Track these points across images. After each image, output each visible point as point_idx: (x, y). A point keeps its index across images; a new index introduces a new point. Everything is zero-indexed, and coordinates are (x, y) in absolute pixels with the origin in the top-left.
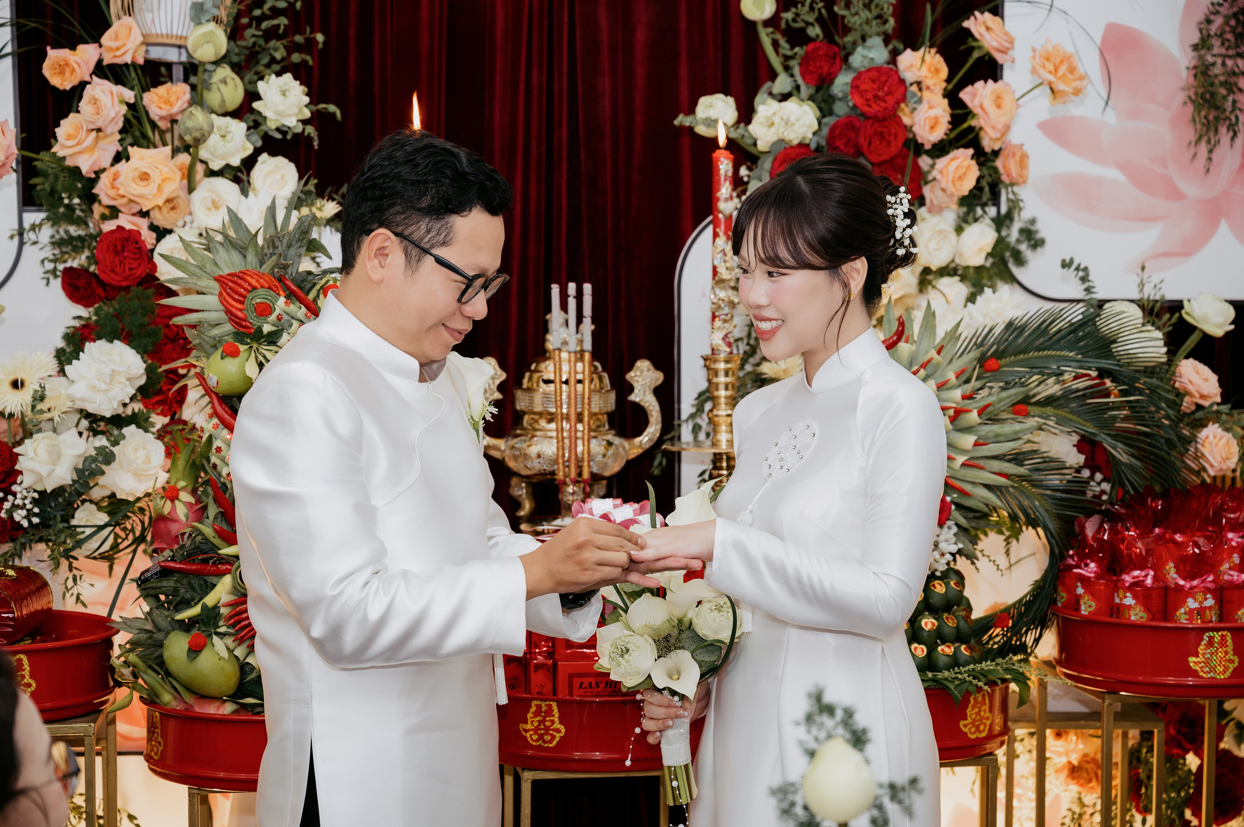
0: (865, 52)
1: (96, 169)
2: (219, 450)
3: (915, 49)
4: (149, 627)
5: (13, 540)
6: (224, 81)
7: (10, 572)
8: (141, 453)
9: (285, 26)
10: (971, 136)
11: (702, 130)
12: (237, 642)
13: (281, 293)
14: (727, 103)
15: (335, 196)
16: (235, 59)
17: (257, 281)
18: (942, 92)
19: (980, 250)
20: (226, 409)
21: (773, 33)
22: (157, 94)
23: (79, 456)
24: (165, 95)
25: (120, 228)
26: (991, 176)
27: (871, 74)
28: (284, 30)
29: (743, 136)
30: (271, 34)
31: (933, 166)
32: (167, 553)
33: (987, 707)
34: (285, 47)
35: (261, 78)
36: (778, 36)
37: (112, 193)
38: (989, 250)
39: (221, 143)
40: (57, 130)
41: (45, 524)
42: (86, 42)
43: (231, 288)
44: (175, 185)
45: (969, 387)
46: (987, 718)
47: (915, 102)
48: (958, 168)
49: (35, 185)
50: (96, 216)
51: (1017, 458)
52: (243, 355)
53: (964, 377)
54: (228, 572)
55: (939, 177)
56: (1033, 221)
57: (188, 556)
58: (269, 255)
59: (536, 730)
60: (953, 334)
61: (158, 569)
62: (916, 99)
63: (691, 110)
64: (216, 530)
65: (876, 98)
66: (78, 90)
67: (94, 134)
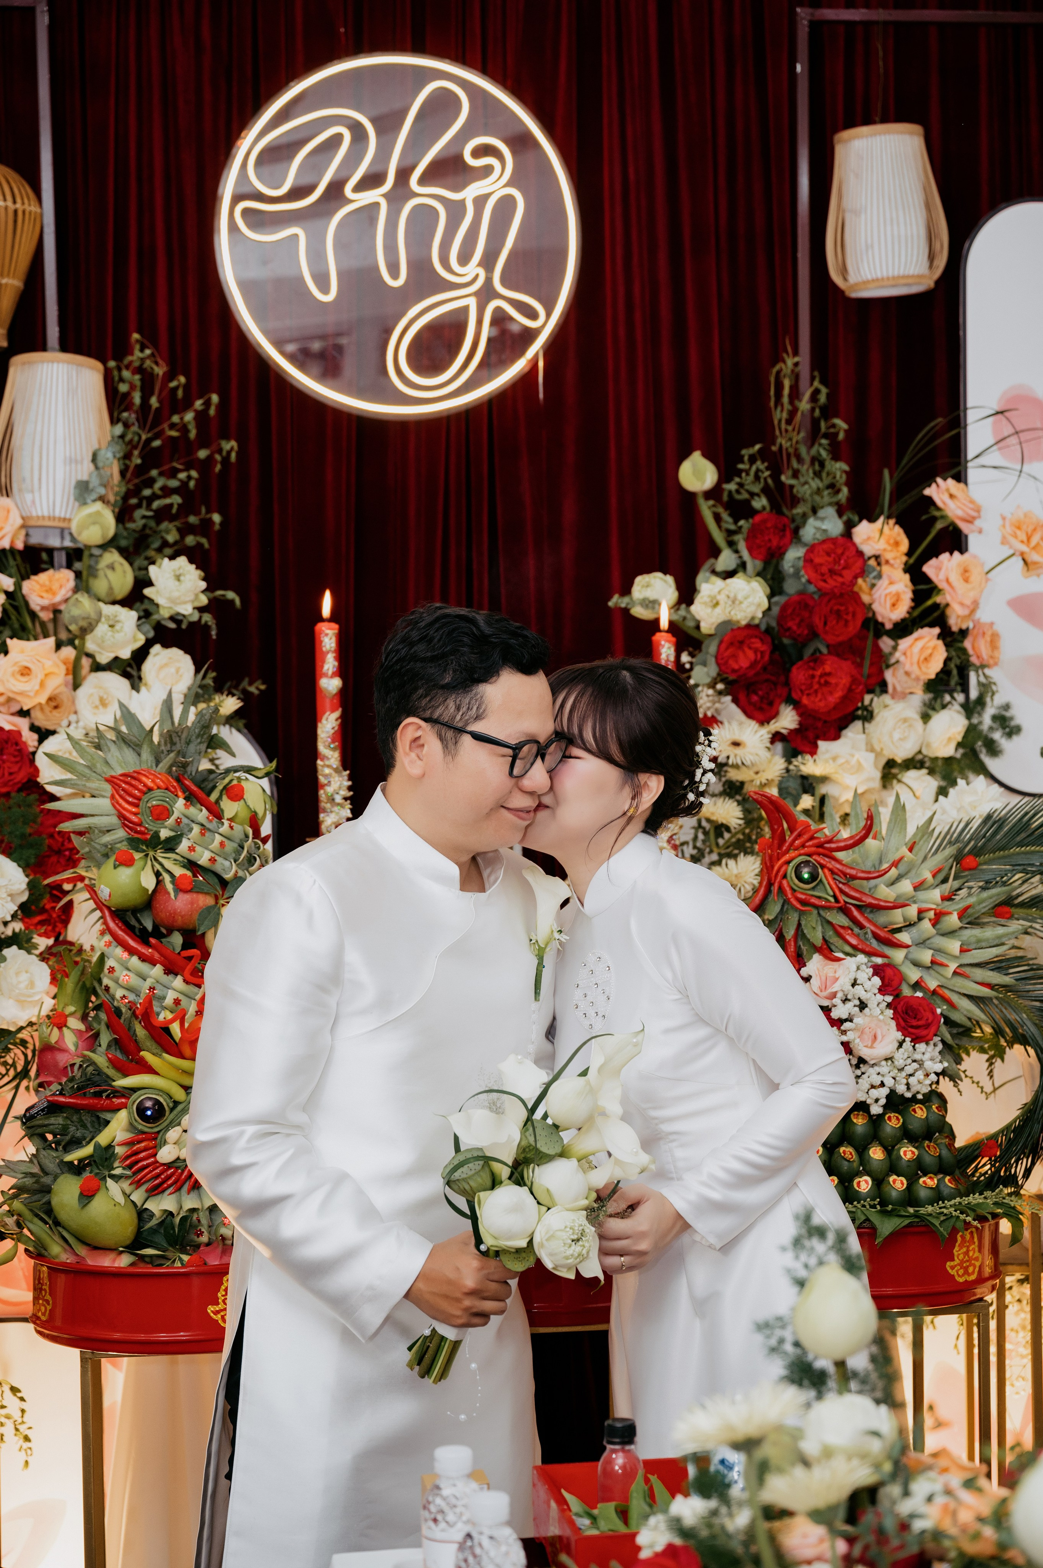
0: (818, 524)
2: (112, 970)
3: (872, 519)
4: (36, 1170)
6: (112, 567)
8: (24, 977)
9: (179, 505)
10: (936, 614)
11: (638, 612)
12: (133, 1186)
13: (180, 794)
14: (665, 581)
15: (235, 692)
16: (123, 543)
17: (153, 781)
18: (902, 566)
19: (950, 739)
20: (120, 925)
21: (714, 506)
22: (37, 582)
24: (47, 583)
26: (959, 658)
27: (825, 546)
28: (178, 510)
29: (684, 618)
30: (163, 515)
31: (895, 648)
32: (55, 1087)
33: (975, 1246)
34: (179, 530)
35: (153, 563)
36: (720, 510)
38: (960, 739)
39: (110, 633)
43: (123, 790)
44: (58, 680)
45: (947, 888)
46: (977, 1259)
47: (874, 578)
48: (923, 649)
51: (1000, 965)
52: (138, 864)
53: (940, 877)
54: (124, 1106)
55: (902, 659)
56: (1007, 707)
57: (79, 1089)
58: (166, 752)
60: (926, 829)
61: (45, 1104)
62: (875, 574)
63: (626, 590)
64: (110, 1060)
65: (832, 572)
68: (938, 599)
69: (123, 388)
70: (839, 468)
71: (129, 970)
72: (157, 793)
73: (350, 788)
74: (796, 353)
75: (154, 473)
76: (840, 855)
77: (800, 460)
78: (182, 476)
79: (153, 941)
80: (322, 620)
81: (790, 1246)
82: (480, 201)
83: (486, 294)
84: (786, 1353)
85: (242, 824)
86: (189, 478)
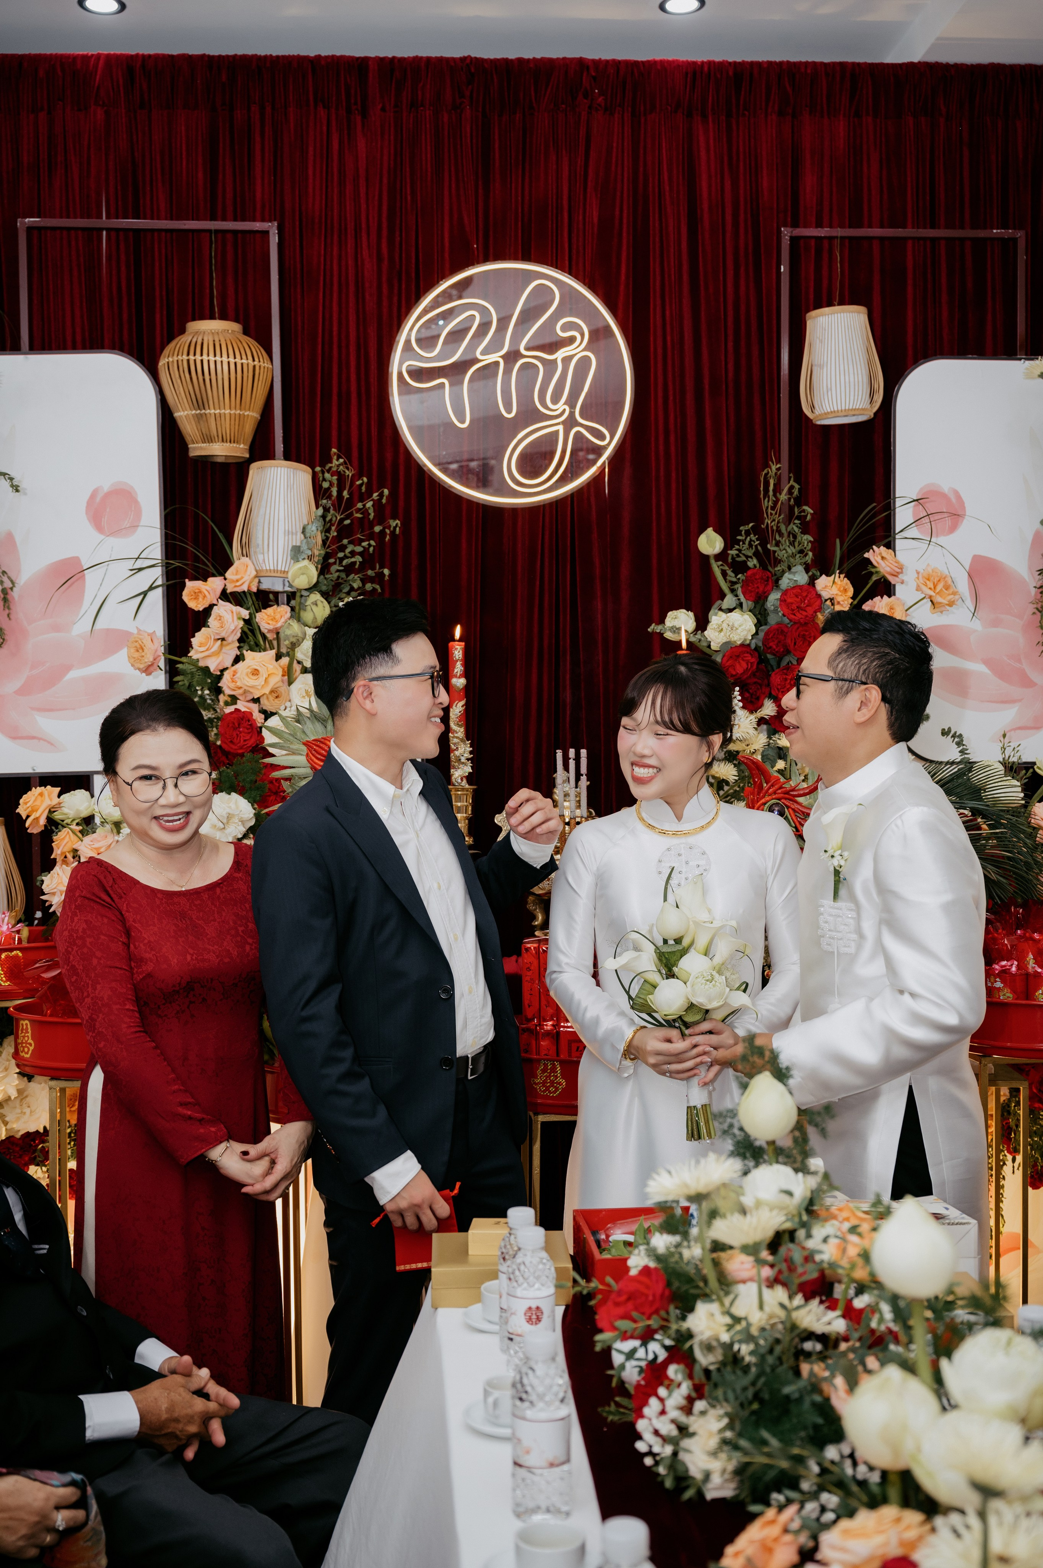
0: (791, 576)
1: (221, 668)
3: (828, 575)
6: (315, 604)
9: (361, 563)
11: (669, 635)
14: (687, 616)
16: (324, 588)
21: (721, 565)
22: (266, 614)
24: (272, 614)
25: (237, 710)
27: (795, 592)
28: (360, 566)
29: (699, 640)
30: (349, 569)
34: (361, 580)
36: (726, 568)
37: (232, 685)
40: (192, 640)
42: (214, 575)
43: (315, 750)
44: (277, 679)
49: (178, 682)
50: (222, 703)
59: (544, 1083)
63: (662, 621)
65: (799, 608)
66: (208, 611)
67: (220, 641)
69: (326, 485)
70: (806, 539)
73: (471, 753)
74: (778, 461)
75: (345, 541)
76: (800, 799)
77: (781, 535)
78: (365, 544)
80: (454, 640)
82: (567, 360)
83: (570, 423)
84: (734, 1135)
86: (370, 545)
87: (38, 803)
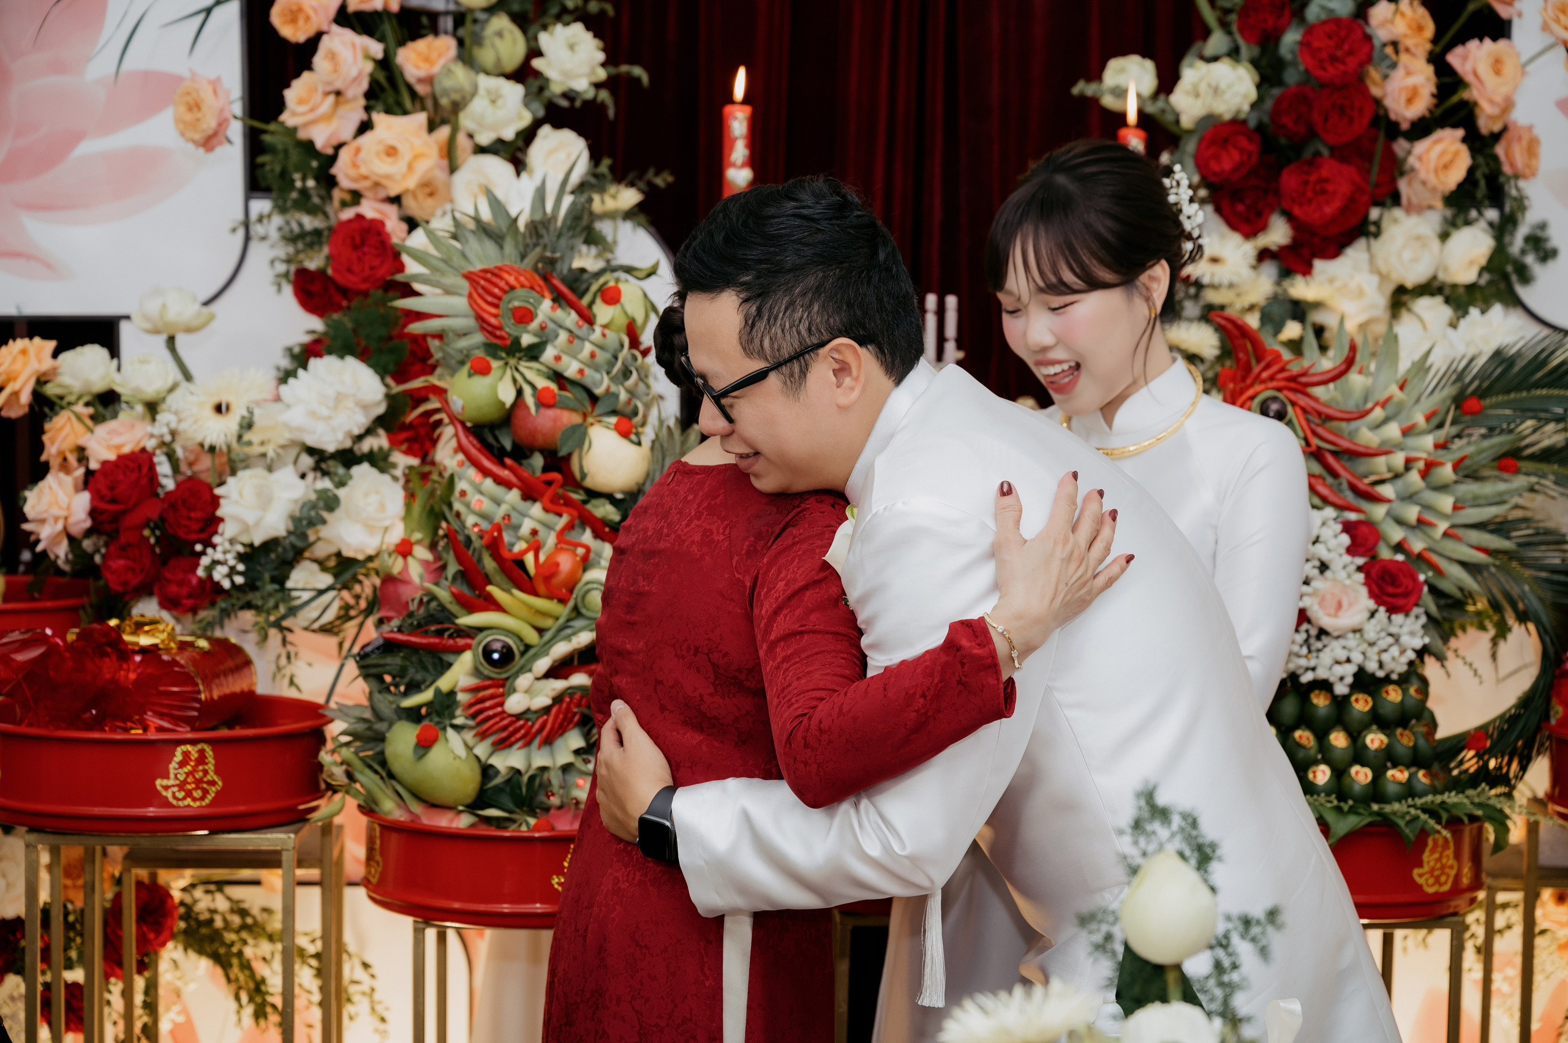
0: (1324, 2)
1: (335, 142)
2: (463, 493)
4: (368, 715)
5: (213, 604)
6: (500, 34)
7: (203, 643)
8: (374, 499)
10: (1463, 113)
11: (1107, 101)
12: (477, 738)
13: (547, 294)
14: (1144, 67)
15: (637, 183)
16: (512, 5)
17: (517, 279)
18: (1426, 55)
19: (1471, 263)
20: (475, 442)
22: (414, 50)
23: (296, 501)
24: (425, 51)
25: (360, 217)
26: (1488, 166)
27: (1329, 28)
29: (1163, 111)
31: (1409, 153)
32: (395, 623)
33: (1450, 852)
35: (546, 29)
37: (353, 173)
38: (1483, 261)
39: (490, 109)
40: (286, 92)
41: (251, 585)
43: (483, 288)
44: (430, 162)
45: (1442, 434)
46: (1451, 867)
47: (1388, 67)
48: (1443, 154)
49: (263, 165)
50: (336, 202)
51: (1500, 527)
52: (495, 374)
53: (1435, 421)
54: (468, 647)
55: (1418, 165)
56: (1543, 226)
57: (419, 625)
58: (531, 246)
60: (1421, 366)
61: (381, 641)
62: (1387, 63)
63: (1096, 74)
64: (453, 594)
65: (1333, 59)
66: (313, 43)
67: (331, 99)
68: (1465, 95)
71: (481, 493)
72: (520, 292)
76: (1318, 391)
79: (508, 461)
80: (730, 100)
81: (1129, 830)
84: (1115, 952)
85: (618, 331)
87: (18, 366)
